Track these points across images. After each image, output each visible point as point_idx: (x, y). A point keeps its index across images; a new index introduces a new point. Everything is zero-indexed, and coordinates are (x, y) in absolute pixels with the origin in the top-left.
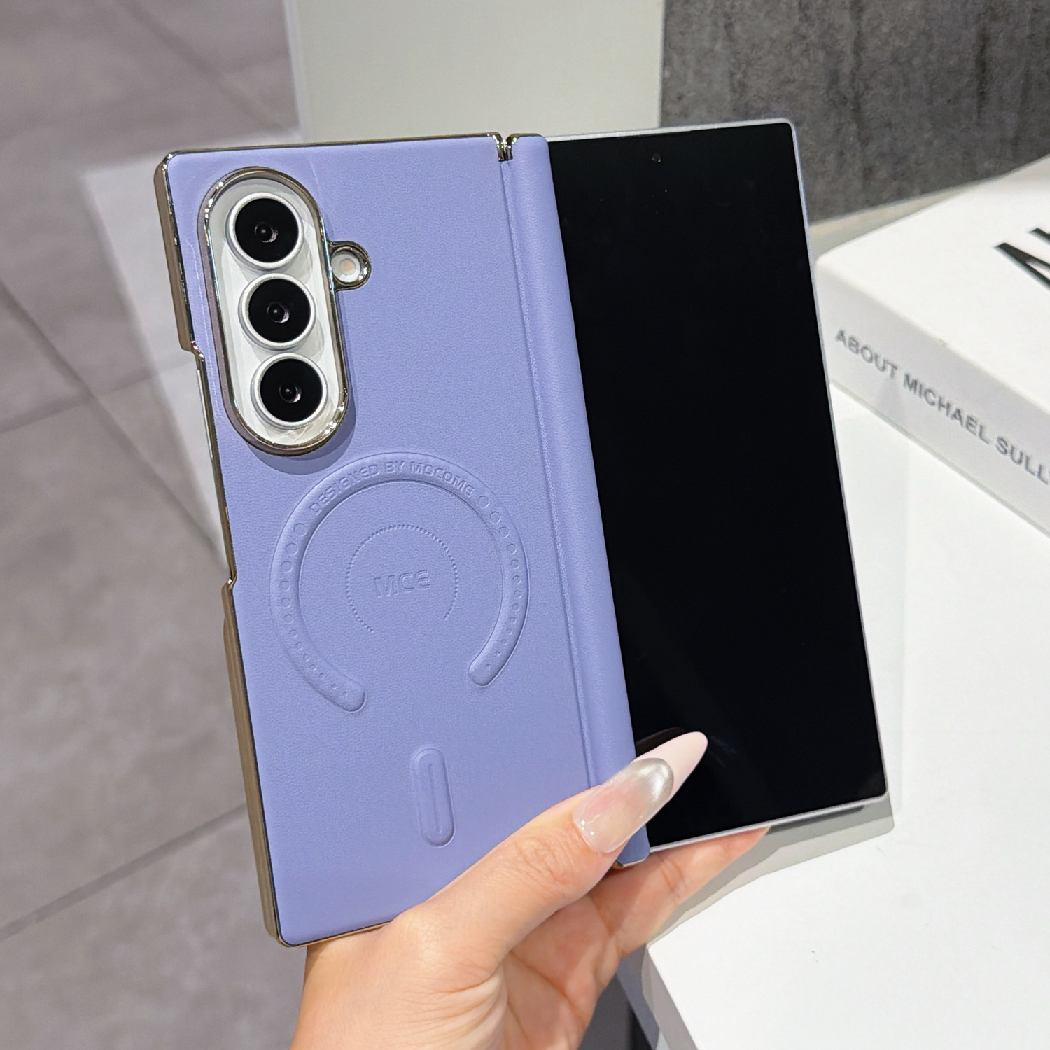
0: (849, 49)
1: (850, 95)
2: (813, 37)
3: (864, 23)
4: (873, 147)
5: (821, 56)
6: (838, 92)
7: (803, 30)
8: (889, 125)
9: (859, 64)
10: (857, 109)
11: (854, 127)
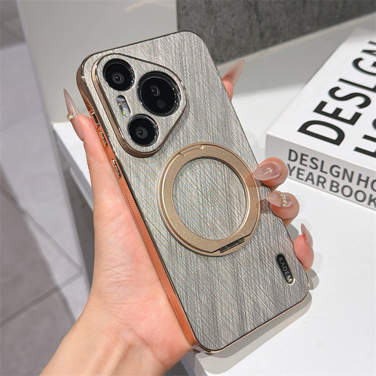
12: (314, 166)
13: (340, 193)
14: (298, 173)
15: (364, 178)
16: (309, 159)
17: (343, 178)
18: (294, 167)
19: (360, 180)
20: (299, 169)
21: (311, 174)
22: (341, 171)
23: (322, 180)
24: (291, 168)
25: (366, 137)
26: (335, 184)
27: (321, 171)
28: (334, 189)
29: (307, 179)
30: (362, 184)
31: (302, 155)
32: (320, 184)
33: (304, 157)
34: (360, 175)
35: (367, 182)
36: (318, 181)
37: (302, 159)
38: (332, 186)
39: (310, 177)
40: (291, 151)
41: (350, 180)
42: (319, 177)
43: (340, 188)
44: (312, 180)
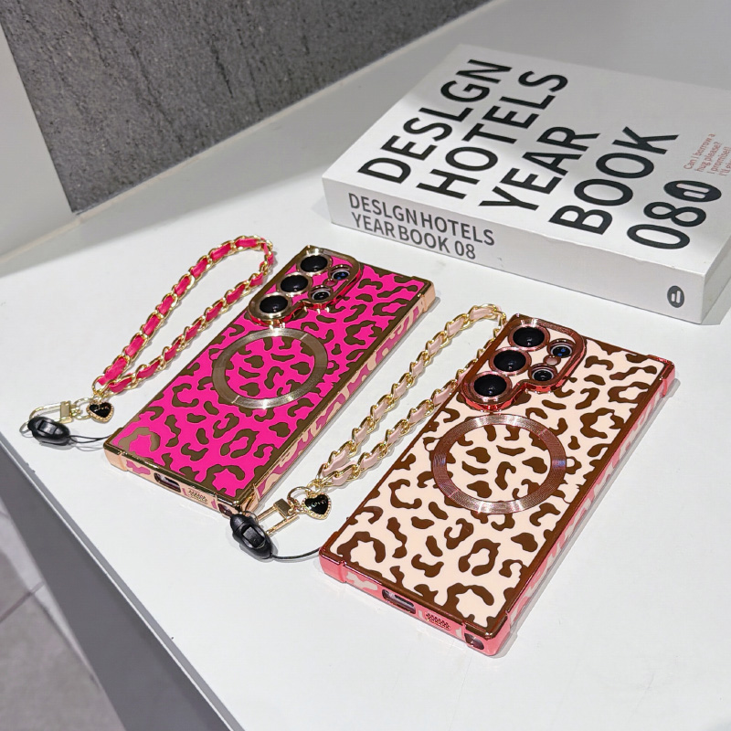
0: (139, 76)
1: (152, 100)
2: (116, 74)
3: (143, 59)
4: (177, 124)
5: (125, 82)
6: (144, 99)
7: (109, 72)
8: (181, 110)
9: (150, 82)
10: (159, 106)
11: (161, 116)
12: (378, 211)
13: (410, 241)
14: (366, 223)
15: (426, 217)
16: (370, 202)
17: (408, 221)
18: (359, 216)
19: (423, 220)
20: (365, 217)
21: (377, 220)
22: (404, 212)
23: (389, 227)
24: (357, 217)
25: (435, 172)
26: (403, 230)
27: (386, 216)
28: (404, 236)
29: (376, 228)
30: (427, 224)
31: (363, 198)
32: (389, 232)
33: (366, 201)
34: (422, 214)
35: (430, 221)
36: (387, 229)
37: (364, 204)
38: (401, 233)
39: (378, 226)
40: (351, 195)
41: (415, 222)
42: (386, 223)
43: (409, 234)
44: (380, 228)
